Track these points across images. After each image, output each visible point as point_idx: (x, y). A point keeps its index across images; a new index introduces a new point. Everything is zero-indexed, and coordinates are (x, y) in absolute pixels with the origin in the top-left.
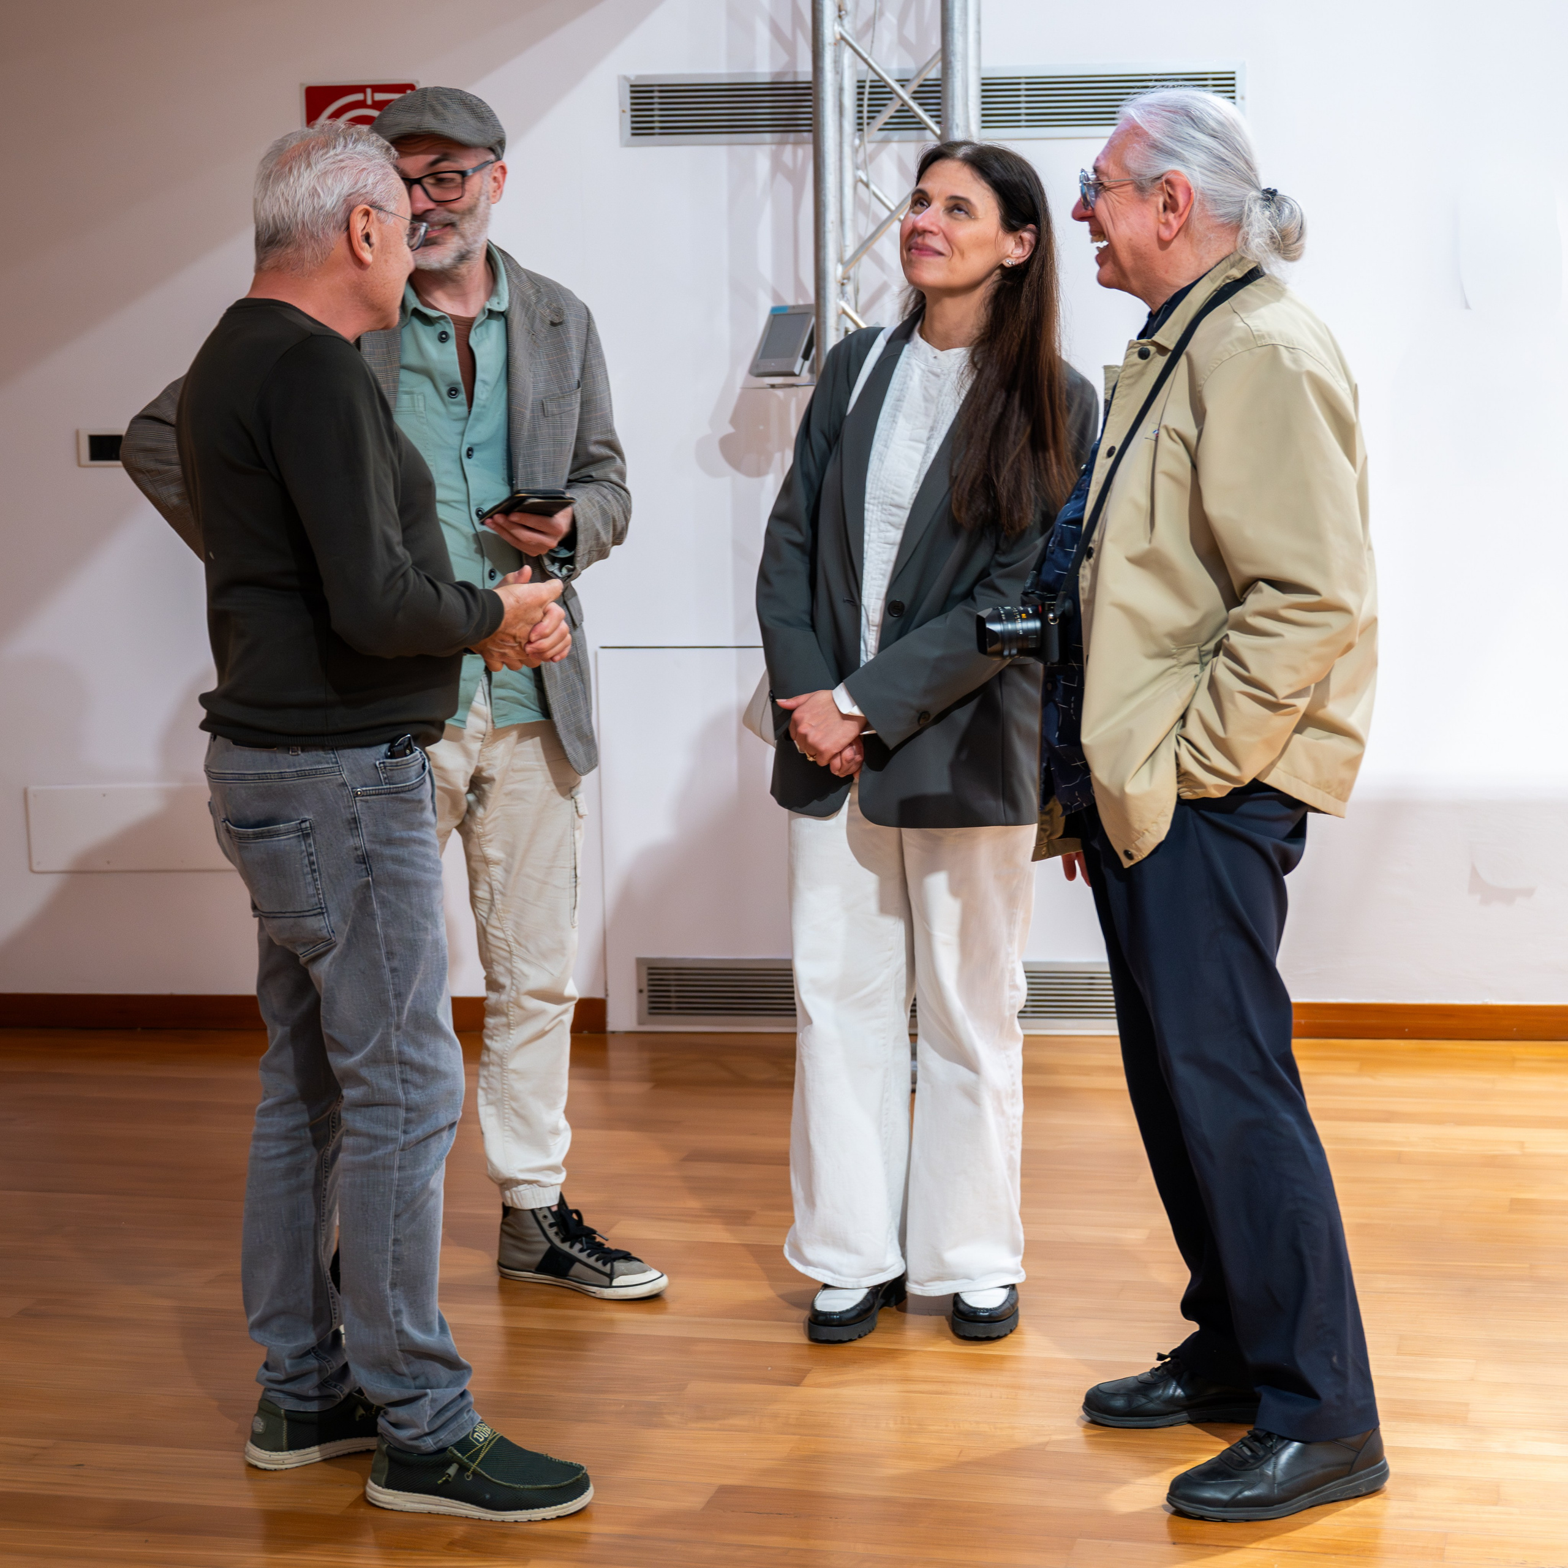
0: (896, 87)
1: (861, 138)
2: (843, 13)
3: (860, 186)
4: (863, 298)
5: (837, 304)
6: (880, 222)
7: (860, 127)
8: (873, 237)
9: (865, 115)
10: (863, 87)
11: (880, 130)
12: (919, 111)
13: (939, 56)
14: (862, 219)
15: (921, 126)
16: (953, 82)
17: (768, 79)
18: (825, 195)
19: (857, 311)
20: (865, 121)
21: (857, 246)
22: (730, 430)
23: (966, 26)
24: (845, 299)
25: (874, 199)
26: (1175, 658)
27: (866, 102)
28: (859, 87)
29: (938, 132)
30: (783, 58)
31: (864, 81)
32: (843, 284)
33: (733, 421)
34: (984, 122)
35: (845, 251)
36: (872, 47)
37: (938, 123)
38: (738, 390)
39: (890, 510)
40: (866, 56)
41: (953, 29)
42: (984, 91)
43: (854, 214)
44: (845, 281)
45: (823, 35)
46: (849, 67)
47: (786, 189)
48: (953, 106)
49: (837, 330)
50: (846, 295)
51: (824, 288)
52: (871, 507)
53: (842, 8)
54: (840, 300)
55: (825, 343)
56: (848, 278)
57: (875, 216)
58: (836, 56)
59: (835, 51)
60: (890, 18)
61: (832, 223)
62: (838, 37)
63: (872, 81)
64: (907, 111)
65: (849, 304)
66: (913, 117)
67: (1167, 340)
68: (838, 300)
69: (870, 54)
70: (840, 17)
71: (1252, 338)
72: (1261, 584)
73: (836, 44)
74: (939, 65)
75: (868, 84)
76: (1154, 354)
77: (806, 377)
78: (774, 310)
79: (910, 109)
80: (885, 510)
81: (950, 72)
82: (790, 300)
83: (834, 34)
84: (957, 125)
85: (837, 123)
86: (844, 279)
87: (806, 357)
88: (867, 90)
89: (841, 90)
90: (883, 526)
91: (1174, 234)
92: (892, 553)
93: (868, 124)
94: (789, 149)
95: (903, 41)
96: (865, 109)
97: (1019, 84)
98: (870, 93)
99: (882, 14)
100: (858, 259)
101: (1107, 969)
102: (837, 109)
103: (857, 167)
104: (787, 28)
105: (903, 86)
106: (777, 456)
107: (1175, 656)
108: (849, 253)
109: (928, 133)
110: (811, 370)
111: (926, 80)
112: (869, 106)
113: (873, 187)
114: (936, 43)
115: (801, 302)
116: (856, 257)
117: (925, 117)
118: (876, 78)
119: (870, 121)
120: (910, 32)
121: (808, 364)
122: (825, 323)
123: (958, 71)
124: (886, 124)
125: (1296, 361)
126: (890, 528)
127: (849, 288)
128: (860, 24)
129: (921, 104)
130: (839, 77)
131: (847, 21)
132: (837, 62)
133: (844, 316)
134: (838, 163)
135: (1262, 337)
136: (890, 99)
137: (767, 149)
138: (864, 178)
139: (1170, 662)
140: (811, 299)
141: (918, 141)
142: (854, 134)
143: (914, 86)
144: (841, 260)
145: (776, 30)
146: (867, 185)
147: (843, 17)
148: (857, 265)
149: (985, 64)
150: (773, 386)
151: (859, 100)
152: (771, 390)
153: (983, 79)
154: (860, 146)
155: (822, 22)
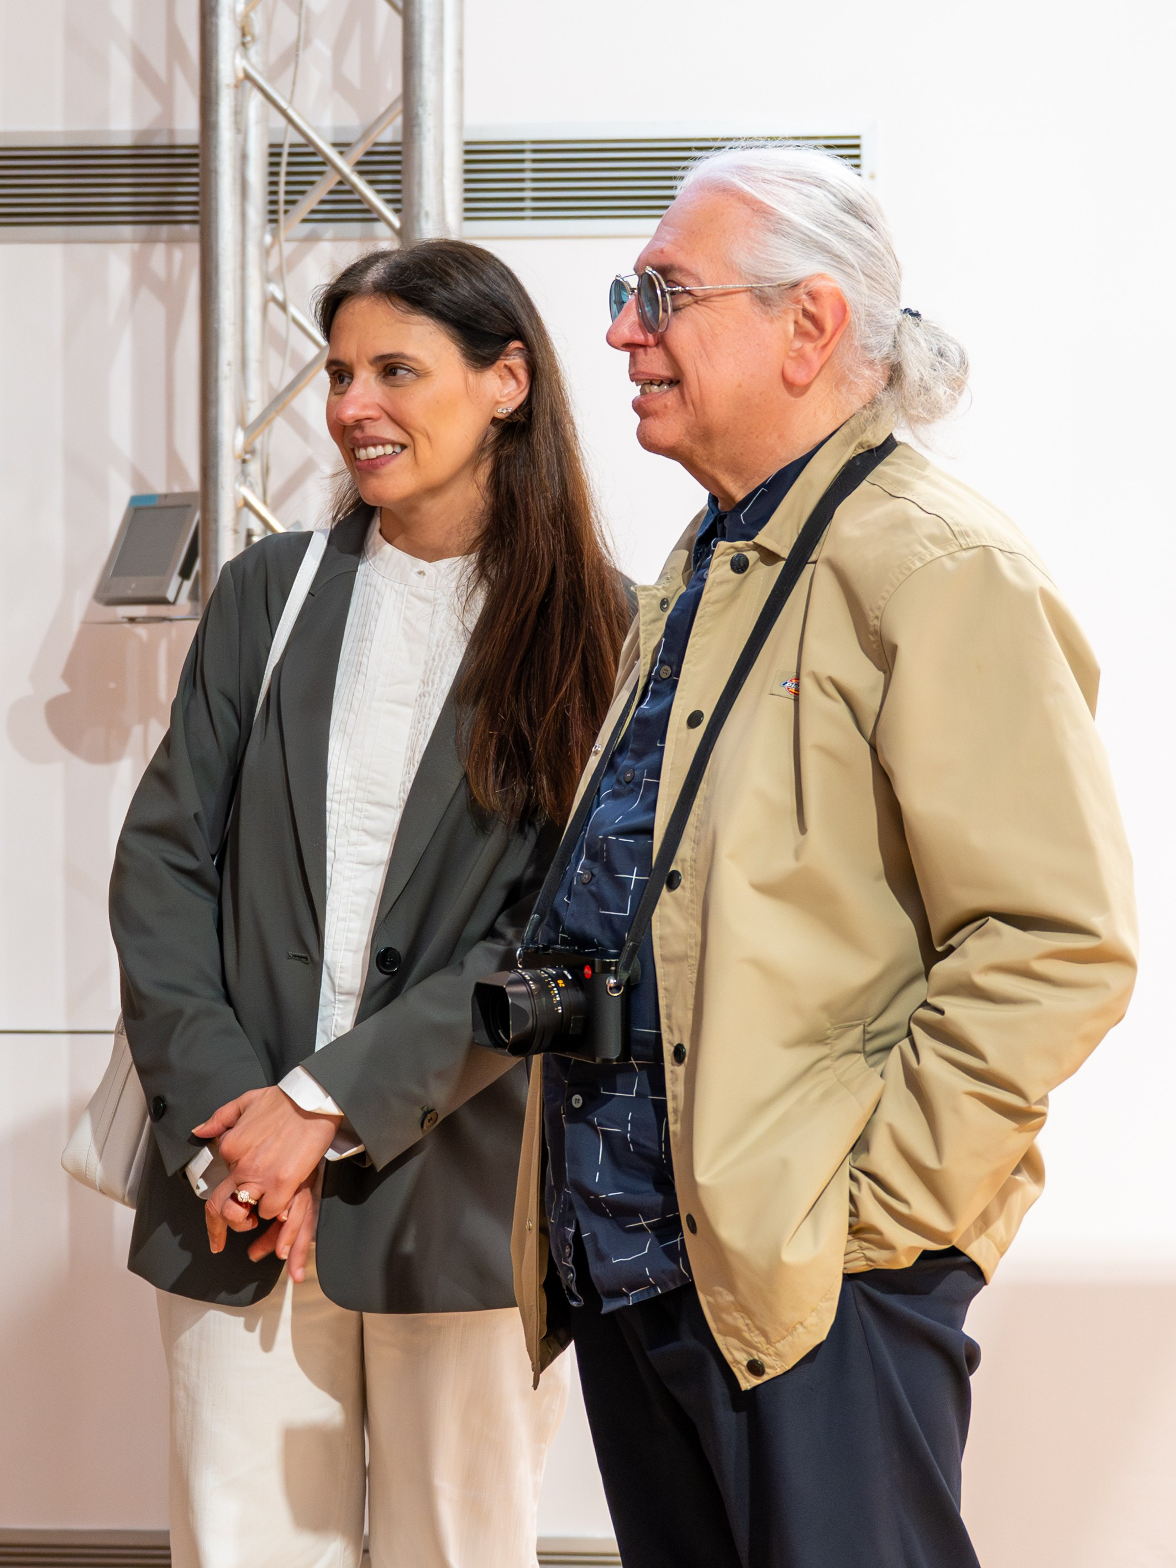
0: (332, 154)
1: (275, 235)
2: (248, 38)
3: (273, 308)
4: (275, 483)
5: (235, 492)
6: (303, 366)
7: (273, 217)
8: (293, 387)
9: (282, 197)
10: (279, 155)
11: (305, 221)
12: (368, 192)
13: (400, 107)
14: (275, 359)
15: (369, 215)
16: (421, 148)
17: (128, 141)
18: (218, 321)
19: (265, 502)
20: (282, 207)
21: (267, 403)
22: (62, 688)
23: (441, 60)
24: (248, 483)
25: (294, 328)
26: (827, 1044)
27: (283, 178)
28: (272, 155)
29: (397, 223)
30: (153, 109)
31: (281, 146)
32: (244, 461)
33: (69, 674)
34: (467, 210)
35: (248, 409)
36: (293, 92)
37: (397, 211)
38: (76, 626)
39: (366, 811)
40: (284, 105)
41: (421, 66)
42: (467, 162)
43: (263, 351)
44: (248, 457)
45: (217, 71)
46: (257, 122)
47: (156, 312)
48: (420, 184)
49: (236, 532)
50: (249, 478)
51: (216, 466)
52: (335, 806)
53: (247, 30)
54: (241, 484)
55: (216, 552)
56: (253, 452)
57: (296, 356)
58: (236, 106)
59: (236, 98)
60: (321, 48)
61: (229, 364)
62: (241, 75)
63: (292, 146)
64: (350, 192)
65: (253, 491)
66: (359, 202)
67: (778, 542)
68: (237, 486)
69: (290, 102)
70: (244, 44)
71: (950, 535)
72: (992, 921)
73: (238, 86)
74: (399, 121)
75: (286, 150)
76: (755, 563)
77: (184, 605)
78: (133, 500)
79: (353, 190)
80: (359, 810)
81: (416, 130)
82: (159, 486)
83: (235, 71)
84: (427, 214)
85: (238, 209)
86: (246, 452)
87: (185, 573)
88: (285, 159)
89: (243, 158)
90: (354, 835)
91: (813, 375)
92: (375, 880)
93: (286, 212)
94: (160, 249)
95: (340, 83)
96: (282, 188)
97: (522, 151)
98: (289, 164)
99: (308, 42)
100: (269, 422)
101: (615, 1548)
102: (238, 187)
103: (267, 279)
104: (159, 64)
105: (341, 153)
106: (137, 731)
107: (829, 1041)
108: (254, 413)
109: (381, 228)
110: (194, 596)
111: (376, 144)
112: (288, 183)
113: (292, 310)
114: (393, 86)
115: (177, 489)
116: (264, 419)
117: (377, 201)
118: (300, 140)
119: (289, 207)
120: (352, 70)
121: (188, 585)
122: (216, 521)
123: (429, 130)
124: (313, 212)
125: (1020, 571)
126: (366, 838)
127: (254, 468)
128: (273, 57)
129: (371, 183)
130: (240, 138)
131: (253, 51)
132: (239, 112)
133: (246, 510)
134: (238, 272)
135: (965, 534)
136: (320, 173)
137: (126, 250)
138: (280, 296)
139: (821, 1051)
140: (194, 483)
141: (363, 239)
142: (264, 227)
143: (357, 153)
144: (241, 422)
145: (141, 66)
146: (283, 307)
147: (248, 46)
148: (266, 431)
149: (469, 120)
150: (132, 620)
151: (273, 174)
152: (128, 626)
153: (467, 143)
154: (272, 245)
155: (217, 51)
